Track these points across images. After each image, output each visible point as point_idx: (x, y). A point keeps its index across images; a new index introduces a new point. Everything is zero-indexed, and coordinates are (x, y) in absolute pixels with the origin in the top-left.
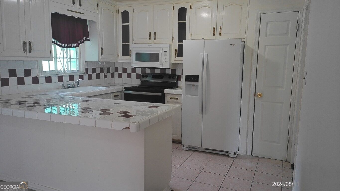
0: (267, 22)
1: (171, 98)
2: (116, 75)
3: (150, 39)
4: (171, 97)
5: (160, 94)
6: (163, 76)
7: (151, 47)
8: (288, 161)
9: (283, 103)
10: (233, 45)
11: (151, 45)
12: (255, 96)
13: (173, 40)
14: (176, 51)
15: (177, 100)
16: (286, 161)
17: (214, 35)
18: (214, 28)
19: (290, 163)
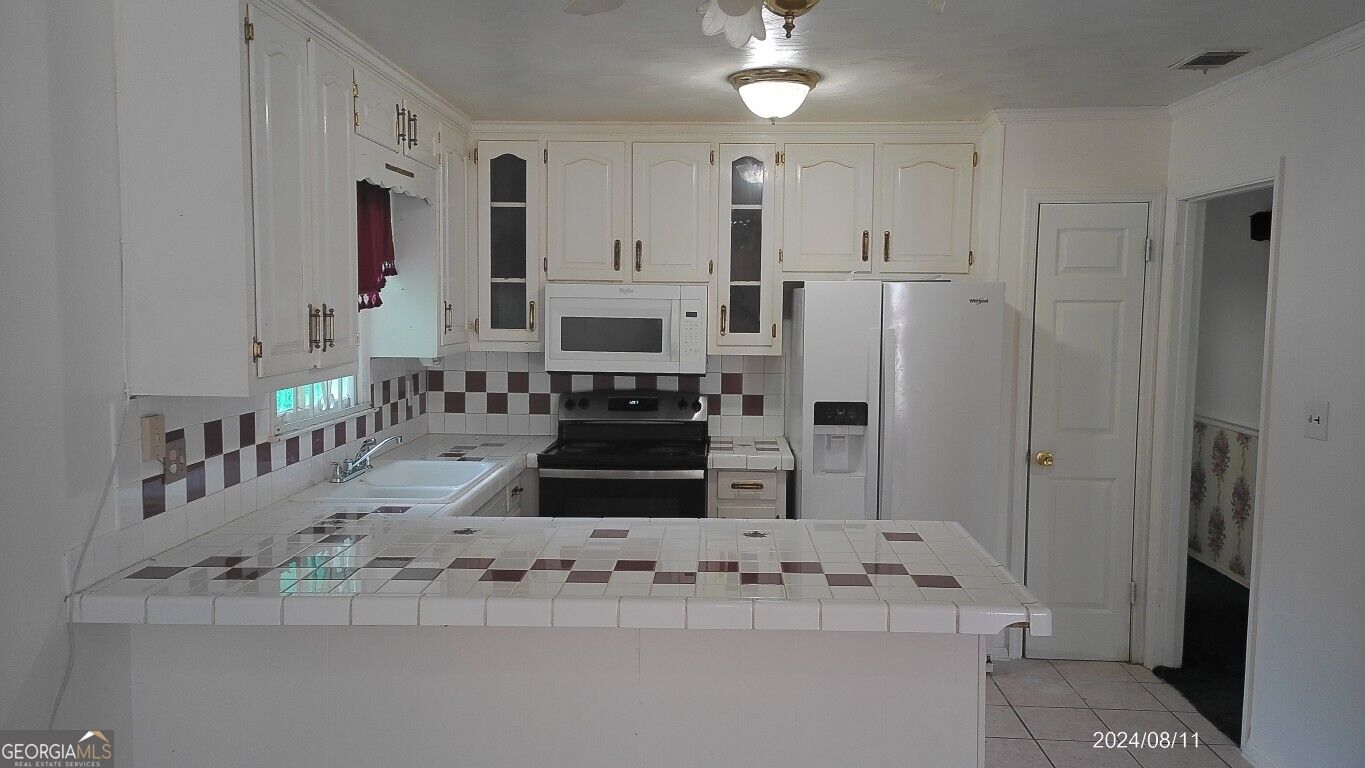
0: (1058, 230)
1: (734, 486)
2: (436, 400)
3: (617, 265)
4: (736, 481)
5: (699, 474)
6: (656, 400)
7: (630, 295)
8: (1134, 660)
9: (1113, 480)
10: (981, 301)
11: (628, 291)
12: (1029, 461)
13: (711, 271)
14: (723, 311)
15: (759, 492)
16: (1129, 662)
17: (865, 258)
18: (866, 235)
19: (1142, 665)
